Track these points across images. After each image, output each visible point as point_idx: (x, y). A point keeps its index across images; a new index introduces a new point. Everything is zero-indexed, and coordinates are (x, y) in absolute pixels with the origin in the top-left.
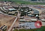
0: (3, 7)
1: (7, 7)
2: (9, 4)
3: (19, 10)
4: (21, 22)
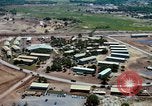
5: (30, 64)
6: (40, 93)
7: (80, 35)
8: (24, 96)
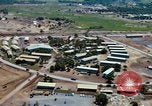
5: (32, 64)
6: (48, 92)
7: (76, 35)
8: (32, 96)
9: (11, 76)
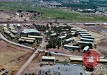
0: (11, 25)
1: (19, 25)
2: (28, 19)
3: (45, 34)
4: (43, 63)
6: (52, 63)
9: (19, 52)
